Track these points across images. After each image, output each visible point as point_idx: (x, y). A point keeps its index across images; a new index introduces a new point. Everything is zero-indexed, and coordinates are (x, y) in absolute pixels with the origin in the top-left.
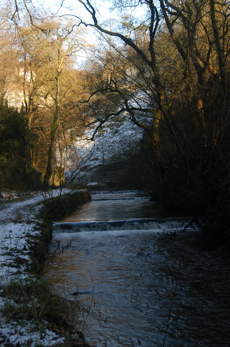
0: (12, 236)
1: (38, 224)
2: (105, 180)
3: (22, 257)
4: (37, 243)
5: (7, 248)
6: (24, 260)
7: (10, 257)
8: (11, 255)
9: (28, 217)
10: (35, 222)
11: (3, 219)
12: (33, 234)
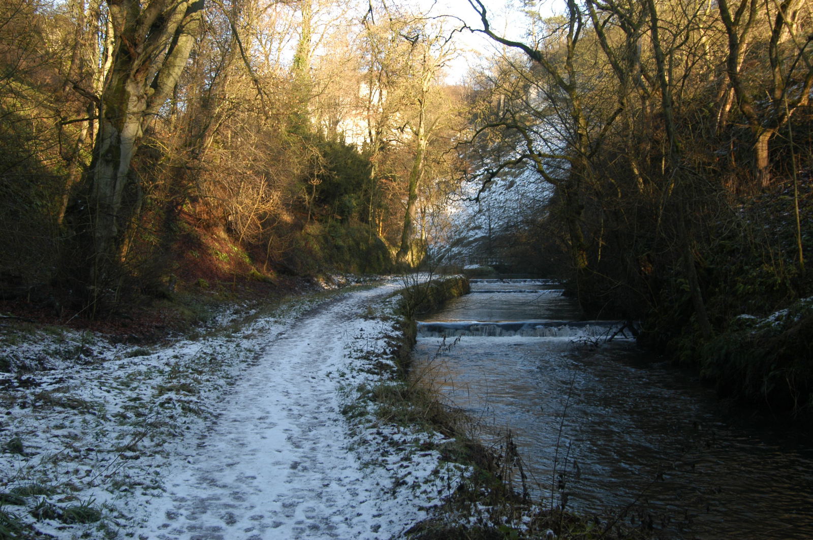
0: (364, 336)
1: (398, 322)
2: (493, 262)
3: (384, 361)
4: (400, 346)
5: (362, 351)
6: (387, 365)
7: (368, 362)
8: (368, 360)
9: (382, 312)
10: (393, 319)
11: (346, 314)
12: (394, 334)
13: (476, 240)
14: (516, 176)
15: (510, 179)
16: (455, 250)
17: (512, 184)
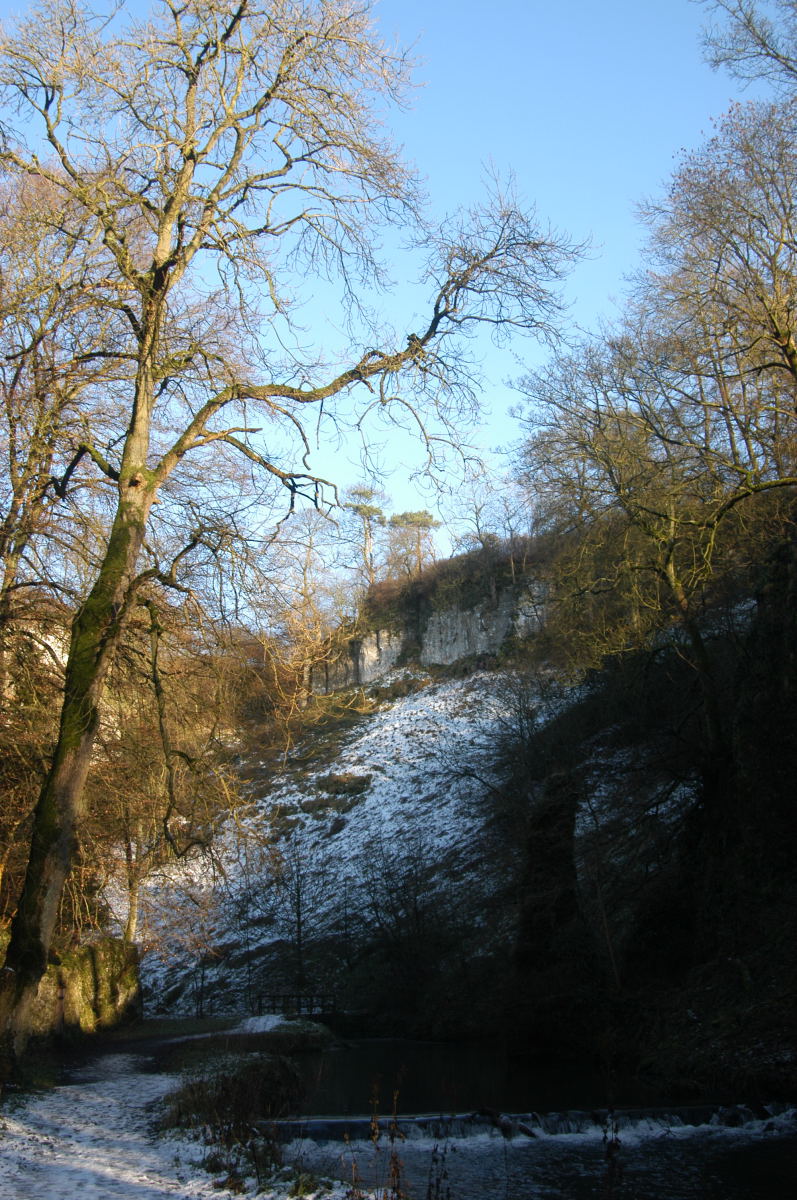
2: (311, 1007)
13: (262, 951)
14: (348, 809)
15: (332, 813)
16: (212, 974)
17: (339, 826)
